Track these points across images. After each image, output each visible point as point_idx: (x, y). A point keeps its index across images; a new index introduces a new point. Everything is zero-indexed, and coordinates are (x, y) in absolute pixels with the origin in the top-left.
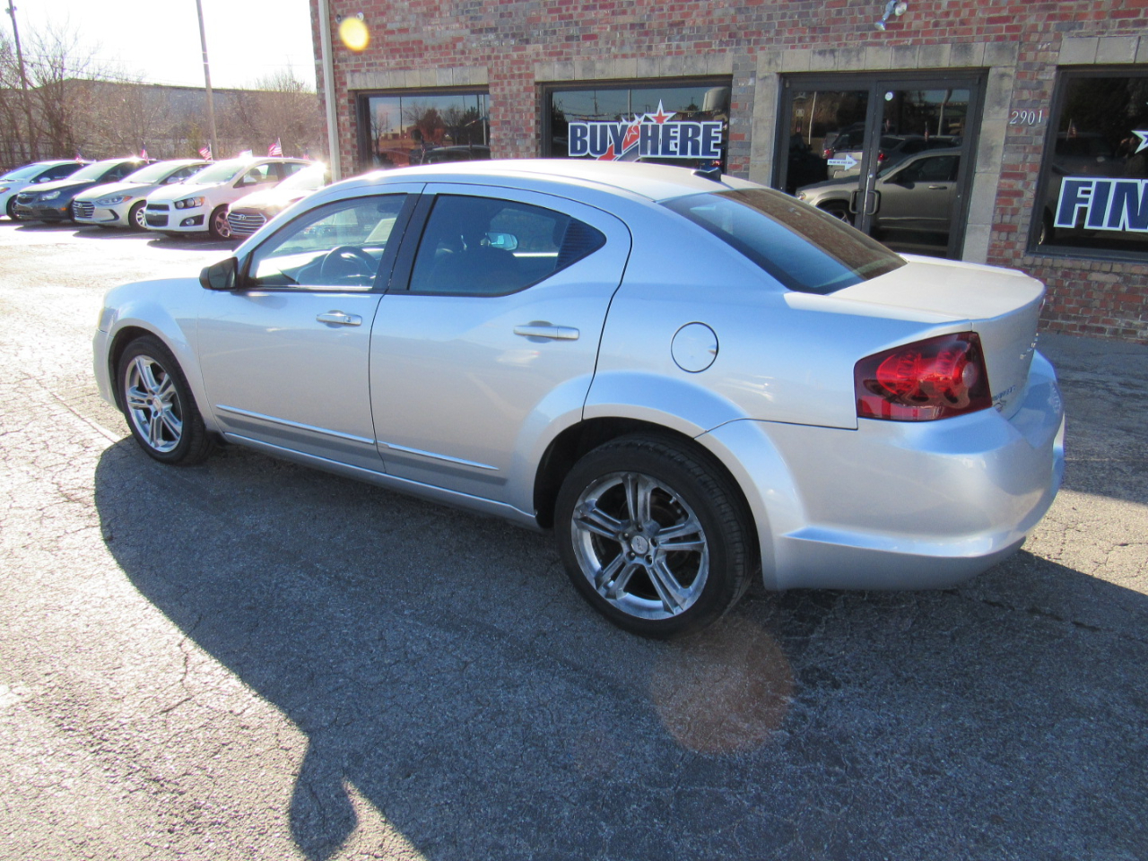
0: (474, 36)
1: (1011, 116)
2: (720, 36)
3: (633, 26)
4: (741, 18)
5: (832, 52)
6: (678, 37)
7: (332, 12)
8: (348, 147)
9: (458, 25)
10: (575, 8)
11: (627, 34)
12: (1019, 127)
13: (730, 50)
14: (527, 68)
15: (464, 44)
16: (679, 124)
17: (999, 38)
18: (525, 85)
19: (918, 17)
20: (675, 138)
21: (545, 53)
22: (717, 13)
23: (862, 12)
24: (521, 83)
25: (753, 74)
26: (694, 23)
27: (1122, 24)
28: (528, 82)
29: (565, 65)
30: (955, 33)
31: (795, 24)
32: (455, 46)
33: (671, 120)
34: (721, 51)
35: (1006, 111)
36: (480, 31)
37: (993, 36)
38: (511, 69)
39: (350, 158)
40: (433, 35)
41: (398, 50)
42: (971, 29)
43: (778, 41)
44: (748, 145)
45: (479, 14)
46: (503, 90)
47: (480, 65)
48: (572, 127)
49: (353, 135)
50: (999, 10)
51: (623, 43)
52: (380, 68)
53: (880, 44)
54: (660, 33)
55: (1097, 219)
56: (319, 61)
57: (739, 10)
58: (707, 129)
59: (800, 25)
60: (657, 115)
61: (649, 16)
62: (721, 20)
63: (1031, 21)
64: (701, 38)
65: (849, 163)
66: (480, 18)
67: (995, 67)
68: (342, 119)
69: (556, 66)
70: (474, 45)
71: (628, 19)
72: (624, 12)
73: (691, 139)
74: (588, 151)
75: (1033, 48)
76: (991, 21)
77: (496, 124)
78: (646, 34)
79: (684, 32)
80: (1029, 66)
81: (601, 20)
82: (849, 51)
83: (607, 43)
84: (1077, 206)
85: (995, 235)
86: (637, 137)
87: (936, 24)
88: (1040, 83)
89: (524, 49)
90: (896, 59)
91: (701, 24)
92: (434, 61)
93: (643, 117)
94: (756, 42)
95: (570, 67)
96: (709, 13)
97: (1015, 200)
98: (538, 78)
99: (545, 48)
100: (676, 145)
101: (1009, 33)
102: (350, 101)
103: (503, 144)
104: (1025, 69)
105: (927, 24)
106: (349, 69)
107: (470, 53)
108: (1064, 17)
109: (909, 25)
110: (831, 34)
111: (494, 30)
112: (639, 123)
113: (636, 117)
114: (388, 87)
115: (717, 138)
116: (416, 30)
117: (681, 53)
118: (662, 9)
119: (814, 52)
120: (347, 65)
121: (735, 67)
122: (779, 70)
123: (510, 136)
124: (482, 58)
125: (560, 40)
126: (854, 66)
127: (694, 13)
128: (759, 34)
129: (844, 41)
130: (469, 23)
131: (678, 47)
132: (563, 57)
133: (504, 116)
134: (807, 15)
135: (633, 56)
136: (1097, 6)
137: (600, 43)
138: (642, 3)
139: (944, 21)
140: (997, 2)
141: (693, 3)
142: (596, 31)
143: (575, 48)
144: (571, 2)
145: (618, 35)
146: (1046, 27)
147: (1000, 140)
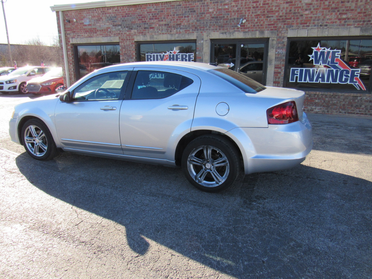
0: (114, 27)
1: (276, 51)
2: (192, 28)
3: (165, 25)
4: (198, 23)
5: (225, 33)
6: (179, 28)
7: (64, 19)
8: (71, 62)
9: (108, 24)
10: (147, 19)
11: (163, 27)
12: (278, 54)
13: (195, 32)
14: (132, 37)
15: (111, 30)
16: (181, 54)
17: (271, 30)
18: (131, 42)
19: (249, 23)
20: (180, 58)
21: (138, 33)
22: (191, 22)
23: (233, 22)
24: (130, 42)
25: (203, 39)
26: (184, 24)
27: (303, 26)
28: (132, 41)
29: (144, 36)
30: (259, 28)
31: (214, 25)
32: (107, 30)
33: (178, 53)
34: (192, 32)
35: (274, 50)
36: (116, 25)
38: (127, 37)
39: (72, 66)
40: (100, 26)
41: (88, 31)
42: (264, 27)
43: (210, 30)
44: (202, 60)
45: (115, 20)
46: (124, 44)
47: (116, 36)
48: (147, 55)
49: (73, 58)
50: (271, 22)
51: (162, 30)
52: (82, 37)
53: (239, 31)
54: (174, 27)
55: (301, 80)
56: (60, 34)
57: (198, 21)
58: (189, 56)
59: (216, 25)
60: (174, 51)
61: (170, 22)
62: (192, 23)
63: (280, 25)
64: (187, 28)
65: (232, 65)
66: (116, 22)
67: (271, 37)
68: (69, 53)
69: (141, 36)
70: (114, 30)
71: (164, 23)
72: (162, 21)
73: (185, 59)
75: (281, 32)
76: (269, 25)
77: (122, 54)
78: (170, 27)
79: (181, 27)
80: (280, 37)
81: (155, 23)
82: (230, 33)
83: (157, 30)
84: (295, 76)
85: (274, 84)
86: (168, 58)
87: (254, 26)
88: (283, 42)
89: (131, 31)
90: (244, 35)
91: (186, 25)
92: (100, 35)
93: (169, 52)
94: (203, 30)
95: (146, 37)
96: (188, 21)
97: (279, 74)
98: (135, 40)
99: (137, 31)
100: (180, 60)
101: (274, 28)
102: (71, 47)
103: (125, 61)
104: (279, 38)
105: (252, 25)
106: (71, 37)
107: (113, 32)
108: (288, 24)
109: (247, 26)
110: (225, 28)
111: (121, 25)
112: (168, 54)
113: (167, 52)
114: (85, 43)
115: (192, 58)
116: (94, 25)
117: (181, 33)
118: (174, 20)
119: (220, 33)
120: (70, 36)
121: (197, 37)
122: (210, 38)
123: (127, 58)
124: (117, 34)
125: (142, 29)
126: (232, 37)
127: (184, 21)
128: (204, 28)
129: (229, 30)
130: (112, 23)
131: (179, 31)
132: (143, 34)
133: (125, 52)
134: (218, 22)
135: (166, 34)
136: (297, 21)
137: (155, 30)
138: (167, 18)
139: (256, 25)
140: (270, 20)
141: (184, 18)
142: (154, 26)
143: (147, 31)
144: (145, 17)
145: (161, 27)
146: (284, 27)
147: (273, 57)
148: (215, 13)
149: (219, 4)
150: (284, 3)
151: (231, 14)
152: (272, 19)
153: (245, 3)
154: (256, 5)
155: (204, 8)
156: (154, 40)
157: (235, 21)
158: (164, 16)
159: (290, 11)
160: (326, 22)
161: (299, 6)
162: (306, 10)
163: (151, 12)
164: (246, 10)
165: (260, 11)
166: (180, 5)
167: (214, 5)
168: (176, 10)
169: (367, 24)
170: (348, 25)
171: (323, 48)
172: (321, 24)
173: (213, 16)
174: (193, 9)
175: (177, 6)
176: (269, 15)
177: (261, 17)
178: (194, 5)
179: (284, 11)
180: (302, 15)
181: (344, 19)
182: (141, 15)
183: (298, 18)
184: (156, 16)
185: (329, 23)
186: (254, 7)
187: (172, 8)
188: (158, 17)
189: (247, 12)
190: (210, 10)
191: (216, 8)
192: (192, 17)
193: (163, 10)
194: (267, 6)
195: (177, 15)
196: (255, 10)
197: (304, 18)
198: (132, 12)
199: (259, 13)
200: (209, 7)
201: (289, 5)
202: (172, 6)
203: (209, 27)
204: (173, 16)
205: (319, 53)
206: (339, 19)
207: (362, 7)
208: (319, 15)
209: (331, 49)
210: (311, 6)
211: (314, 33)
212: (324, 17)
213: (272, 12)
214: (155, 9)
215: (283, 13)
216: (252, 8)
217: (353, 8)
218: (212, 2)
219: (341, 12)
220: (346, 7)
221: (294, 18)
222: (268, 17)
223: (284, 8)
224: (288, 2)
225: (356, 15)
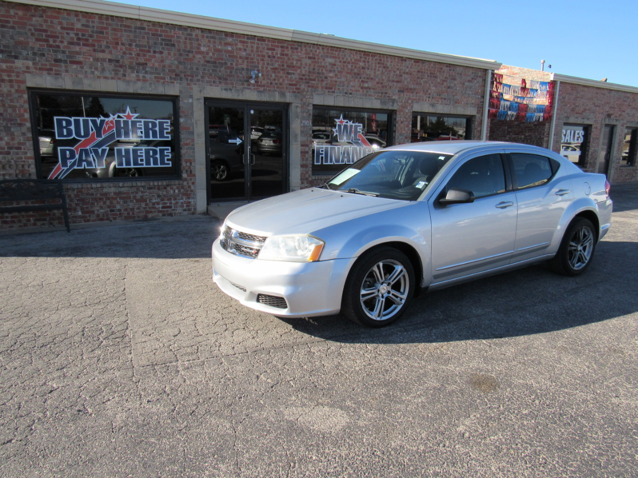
1: (301, 122)
2: (170, 75)
3: (110, 61)
4: (181, 67)
5: (231, 90)
6: (144, 72)
10: (62, 42)
11: (106, 65)
12: (304, 127)
13: (177, 83)
14: (18, 76)
16: (143, 120)
17: (294, 92)
18: (16, 87)
20: (141, 128)
21: (36, 68)
22: (167, 62)
23: (241, 73)
24: (12, 86)
25: (191, 97)
26: (153, 65)
27: (329, 92)
28: (19, 86)
29: (56, 78)
30: (278, 88)
31: (211, 75)
33: (137, 118)
34: (171, 82)
35: (299, 120)
37: (291, 91)
42: (284, 87)
43: (203, 81)
44: (193, 133)
48: (57, 120)
50: (292, 81)
51: (103, 70)
53: (251, 89)
54: (131, 68)
55: (326, 161)
57: (180, 63)
58: (161, 124)
59: (213, 75)
60: (126, 114)
61: (122, 57)
62: (170, 66)
64: (158, 74)
65: (239, 141)
67: (295, 103)
69: (48, 78)
71: (107, 56)
72: (103, 51)
73: (151, 129)
74: (74, 135)
75: (305, 97)
76: (290, 85)
78: (121, 66)
79: (147, 69)
80: (304, 104)
81: (84, 53)
82: (238, 91)
83: (91, 68)
84: (321, 156)
85: (302, 169)
86: (113, 127)
87: (271, 83)
88: (308, 110)
89: (14, 62)
90: (258, 96)
91: (157, 66)
93: (116, 116)
94: (191, 80)
95: (60, 80)
96: (162, 61)
97: (306, 155)
98: (30, 84)
99: (34, 64)
100: (142, 132)
101: (298, 92)
105: (268, 82)
108: (312, 87)
109: (261, 82)
110: (229, 82)
112: (114, 119)
113: (111, 115)
115: (168, 129)
117: (147, 81)
118: (131, 54)
119: (222, 89)
121: (180, 92)
122: (206, 96)
125: (49, 61)
126: (241, 97)
127: (153, 60)
128: (192, 76)
129: (235, 85)
131: (144, 77)
132: (53, 72)
134: (216, 71)
135: (112, 78)
136: (321, 84)
137: (85, 67)
138: (116, 48)
139: (274, 82)
140: (291, 78)
141: (152, 54)
142: (81, 59)
143: (64, 68)
144: (58, 37)
145: (99, 64)
146: (308, 89)
147: (298, 131)
148: (211, 54)
149: (217, 42)
150: (306, 58)
151: (237, 61)
152: (293, 77)
153: (257, 48)
154: (272, 53)
155: (191, 43)
156: (85, 89)
157: (244, 73)
158: (107, 42)
159: (314, 69)
160: (351, 90)
161: (323, 64)
162: (330, 71)
163: (72, 29)
164: (260, 58)
165: (277, 63)
166: (143, 29)
167: (209, 41)
168: (135, 36)
169: (385, 96)
170: (370, 95)
171: (346, 121)
172: (345, 91)
173: (208, 59)
174: (170, 41)
175: (136, 28)
176: (290, 71)
177: (279, 72)
178: (172, 34)
179: (307, 68)
180: (326, 78)
181: (366, 88)
182: (46, 31)
183: (322, 81)
184: (87, 40)
185: (353, 91)
186: (269, 57)
187: (125, 31)
188: (91, 41)
189: (261, 63)
190: (203, 49)
191: (212, 46)
192: (169, 54)
193: (105, 31)
194: (286, 58)
195: (137, 46)
196: (271, 61)
197: (329, 81)
198: (17, 20)
199: (276, 66)
200: (200, 42)
201: (313, 62)
202: (126, 26)
203: (203, 77)
204: (127, 46)
205: (342, 127)
206: (362, 88)
207: (380, 77)
208: (343, 79)
209: (353, 123)
210: (335, 67)
211: (341, 102)
212: (348, 83)
213: (293, 67)
214: (83, 25)
215: (306, 71)
216: (267, 58)
217: (372, 76)
218: (205, 35)
219: (362, 79)
220: (367, 75)
221: (318, 80)
222: (288, 73)
223: (306, 64)
224: (310, 58)
225: (375, 85)
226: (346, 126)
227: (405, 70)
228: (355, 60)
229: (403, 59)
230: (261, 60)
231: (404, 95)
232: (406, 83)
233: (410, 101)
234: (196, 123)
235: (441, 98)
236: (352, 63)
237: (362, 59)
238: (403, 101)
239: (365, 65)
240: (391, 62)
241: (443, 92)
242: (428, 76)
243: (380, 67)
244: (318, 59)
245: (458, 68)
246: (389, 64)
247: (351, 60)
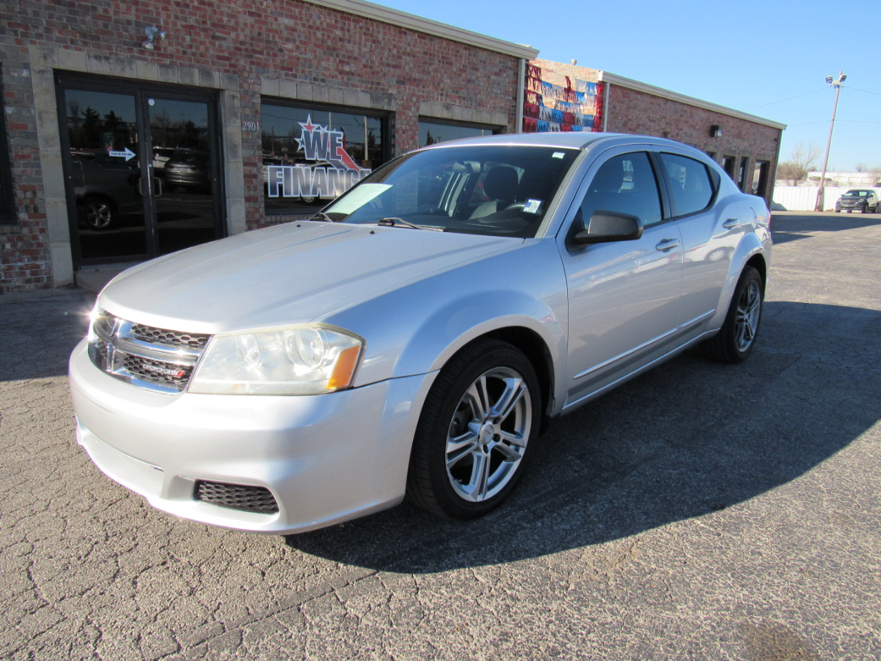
1: (242, 125)
5: (107, 58)
12: (248, 132)
17: (226, 71)
23: (126, 30)
25: (26, 66)
27: (287, 75)
30: (198, 62)
31: (65, 27)
35: (239, 121)
37: (222, 68)
42: (208, 61)
43: (49, 39)
44: (33, 136)
50: (223, 51)
53: (145, 60)
55: (288, 192)
59: (70, 29)
65: (129, 154)
67: (229, 90)
75: (246, 81)
76: (219, 58)
80: (246, 92)
82: (123, 61)
84: (278, 183)
85: (248, 204)
87: (184, 53)
88: (254, 104)
90: (161, 74)
94: (25, 35)
97: (254, 180)
101: (233, 71)
104: (244, 94)
105: (178, 51)
108: (259, 64)
109: (165, 49)
110: (102, 43)
119: (89, 56)
121: (2, 55)
122: (57, 66)
126: (128, 74)
128: (26, 27)
129: (114, 51)
134: (75, 20)
136: (274, 61)
139: (189, 51)
140: (220, 46)
146: (251, 68)
147: (238, 140)
150: (245, 12)
151: (117, 6)
152: (225, 44)
157: (132, 29)
159: (259, 34)
160: (323, 74)
161: (274, 27)
162: (288, 40)
164: (160, 5)
165: (194, 18)
169: (377, 88)
170: (354, 86)
171: (317, 126)
172: (314, 75)
176: (217, 34)
177: (198, 34)
179: (247, 32)
180: (281, 51)
181: (348, 73)
183: (275, 55)
185: (326, 76)
189: (163, 14)
194: (209, 9)
196: (183, 12)
197: (286, 57)
199: (192, 21)
201: (257, 22)
203: (48, 30)
205: (312, 136)
206: (341, 72)
207: (368, 56)
208: (309, 56)
209: (328, 129)
210: (296, 34)
211: (307, 92)
212: (319, 63)
213: (223, 27)
215: (246, 36)
216: (174, 6)
217: (356, 54)
219: (341, 58)
220: (347, 51)
221: (268, 54)
222: (214, 37)
223: (245, 24)
224: (251, 14)
225: (362, 70)
226: (317, 135)
227: (405, 48)
228: (328, 25)
229: (401, 31)
230: (163, 9)
231: (405, 88)
232: (407, 69)
233: (414, 99)
234: (41, 118)
235: (459, 97)
236: (323, 29)
237: (339, 25)
238: (405, 98)
239: (344, 35)
240: (385, 34)
241: (462, 88)
242: (439, 61)
243: (367, 40)
244: (267, 17)
245: (480, 53)
246: (380, 37)
247: (321, 23)
